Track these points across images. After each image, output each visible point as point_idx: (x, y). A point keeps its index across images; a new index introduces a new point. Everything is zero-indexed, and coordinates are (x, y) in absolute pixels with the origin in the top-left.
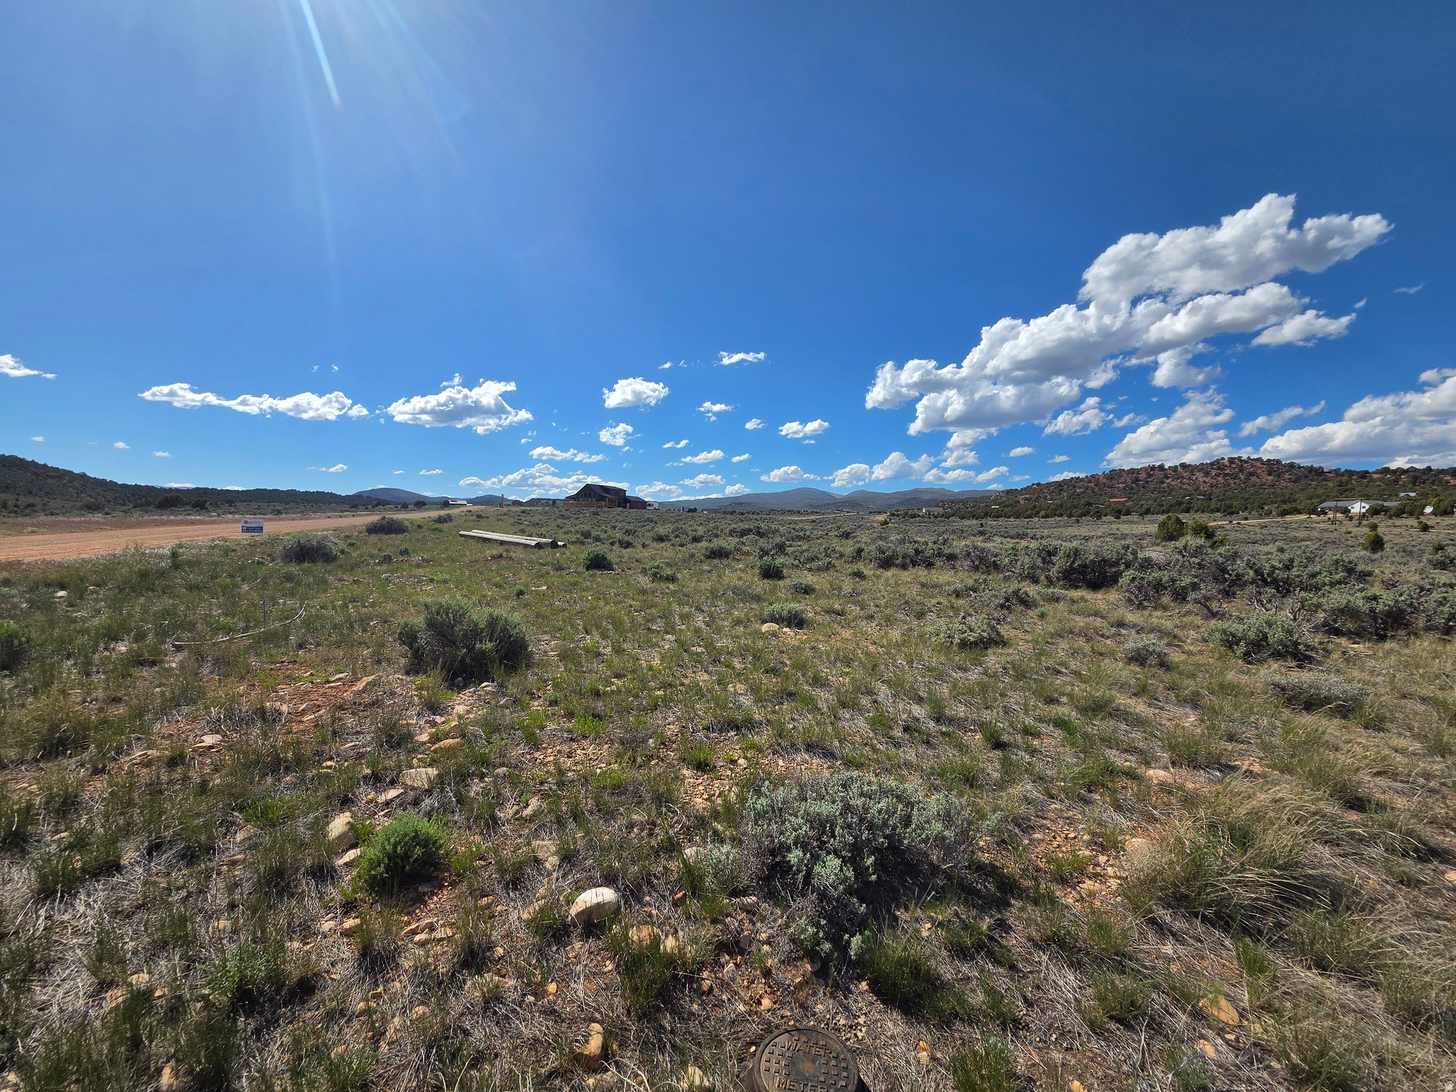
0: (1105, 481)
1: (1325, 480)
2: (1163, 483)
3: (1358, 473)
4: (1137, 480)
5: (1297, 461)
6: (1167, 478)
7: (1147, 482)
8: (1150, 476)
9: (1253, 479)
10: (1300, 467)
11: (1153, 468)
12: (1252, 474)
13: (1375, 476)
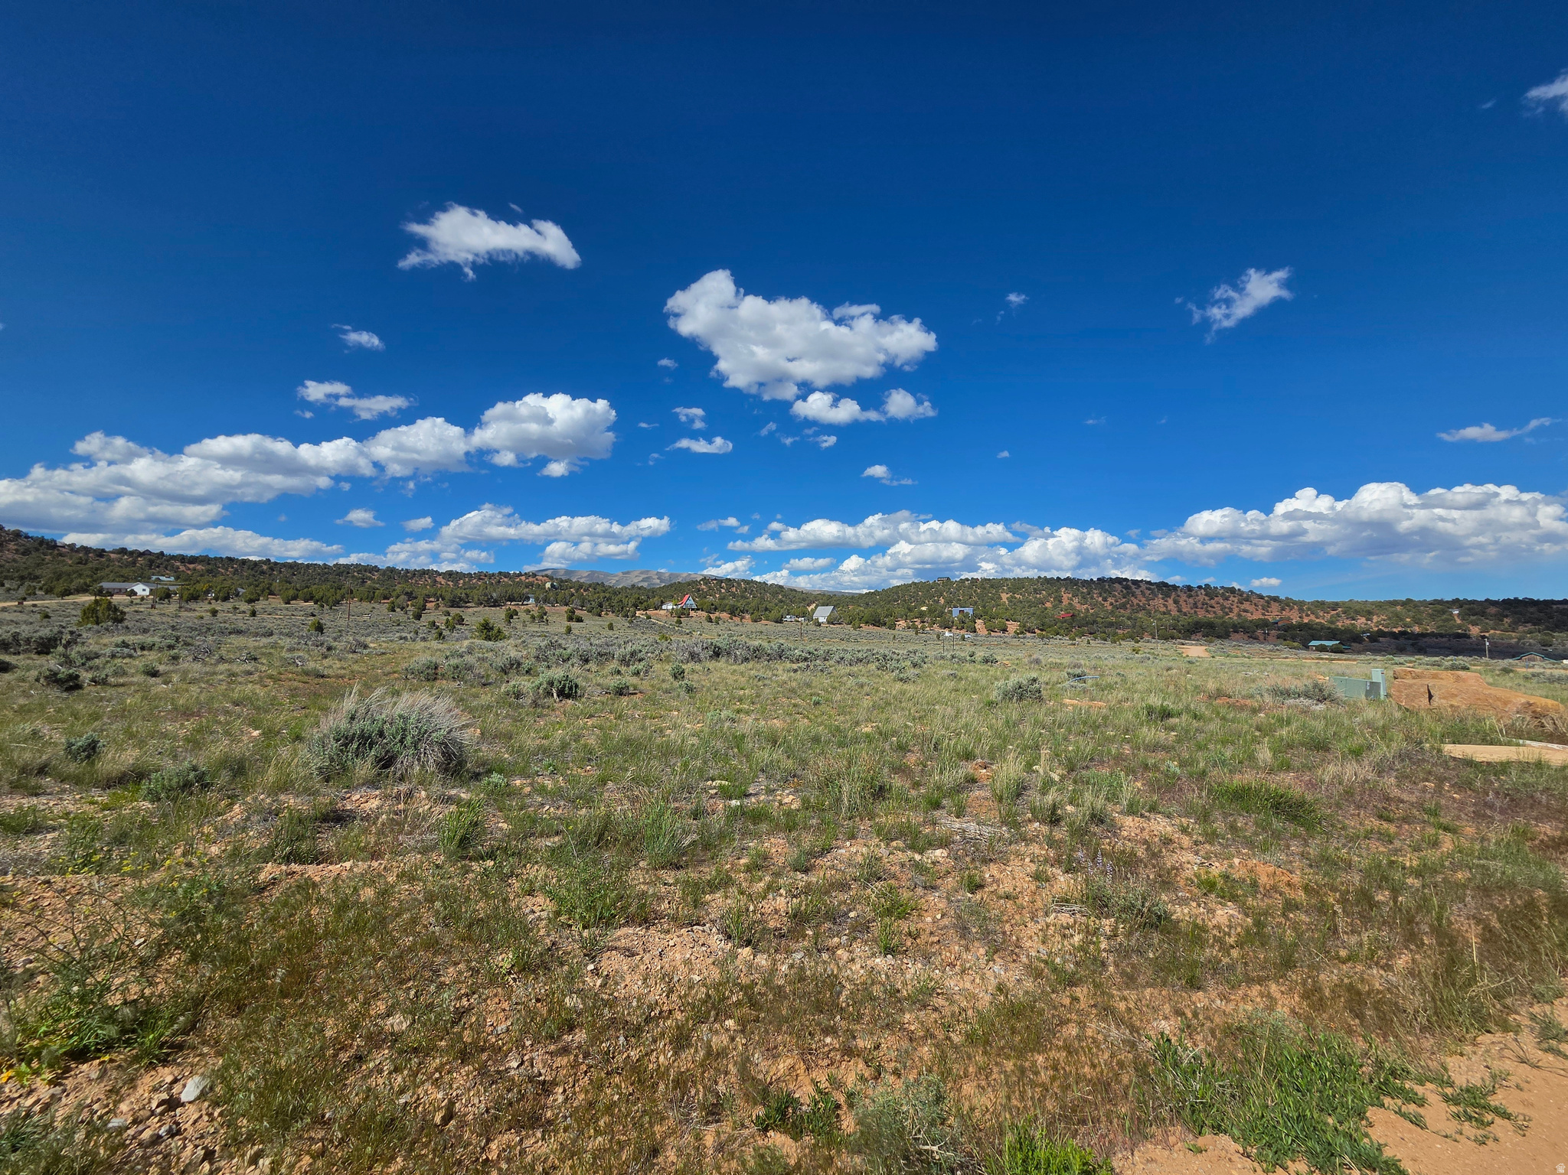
1: (61, 555)
3: (95, 550)
5: (24, 530)
10: (27, 537)
13: (112, 556)
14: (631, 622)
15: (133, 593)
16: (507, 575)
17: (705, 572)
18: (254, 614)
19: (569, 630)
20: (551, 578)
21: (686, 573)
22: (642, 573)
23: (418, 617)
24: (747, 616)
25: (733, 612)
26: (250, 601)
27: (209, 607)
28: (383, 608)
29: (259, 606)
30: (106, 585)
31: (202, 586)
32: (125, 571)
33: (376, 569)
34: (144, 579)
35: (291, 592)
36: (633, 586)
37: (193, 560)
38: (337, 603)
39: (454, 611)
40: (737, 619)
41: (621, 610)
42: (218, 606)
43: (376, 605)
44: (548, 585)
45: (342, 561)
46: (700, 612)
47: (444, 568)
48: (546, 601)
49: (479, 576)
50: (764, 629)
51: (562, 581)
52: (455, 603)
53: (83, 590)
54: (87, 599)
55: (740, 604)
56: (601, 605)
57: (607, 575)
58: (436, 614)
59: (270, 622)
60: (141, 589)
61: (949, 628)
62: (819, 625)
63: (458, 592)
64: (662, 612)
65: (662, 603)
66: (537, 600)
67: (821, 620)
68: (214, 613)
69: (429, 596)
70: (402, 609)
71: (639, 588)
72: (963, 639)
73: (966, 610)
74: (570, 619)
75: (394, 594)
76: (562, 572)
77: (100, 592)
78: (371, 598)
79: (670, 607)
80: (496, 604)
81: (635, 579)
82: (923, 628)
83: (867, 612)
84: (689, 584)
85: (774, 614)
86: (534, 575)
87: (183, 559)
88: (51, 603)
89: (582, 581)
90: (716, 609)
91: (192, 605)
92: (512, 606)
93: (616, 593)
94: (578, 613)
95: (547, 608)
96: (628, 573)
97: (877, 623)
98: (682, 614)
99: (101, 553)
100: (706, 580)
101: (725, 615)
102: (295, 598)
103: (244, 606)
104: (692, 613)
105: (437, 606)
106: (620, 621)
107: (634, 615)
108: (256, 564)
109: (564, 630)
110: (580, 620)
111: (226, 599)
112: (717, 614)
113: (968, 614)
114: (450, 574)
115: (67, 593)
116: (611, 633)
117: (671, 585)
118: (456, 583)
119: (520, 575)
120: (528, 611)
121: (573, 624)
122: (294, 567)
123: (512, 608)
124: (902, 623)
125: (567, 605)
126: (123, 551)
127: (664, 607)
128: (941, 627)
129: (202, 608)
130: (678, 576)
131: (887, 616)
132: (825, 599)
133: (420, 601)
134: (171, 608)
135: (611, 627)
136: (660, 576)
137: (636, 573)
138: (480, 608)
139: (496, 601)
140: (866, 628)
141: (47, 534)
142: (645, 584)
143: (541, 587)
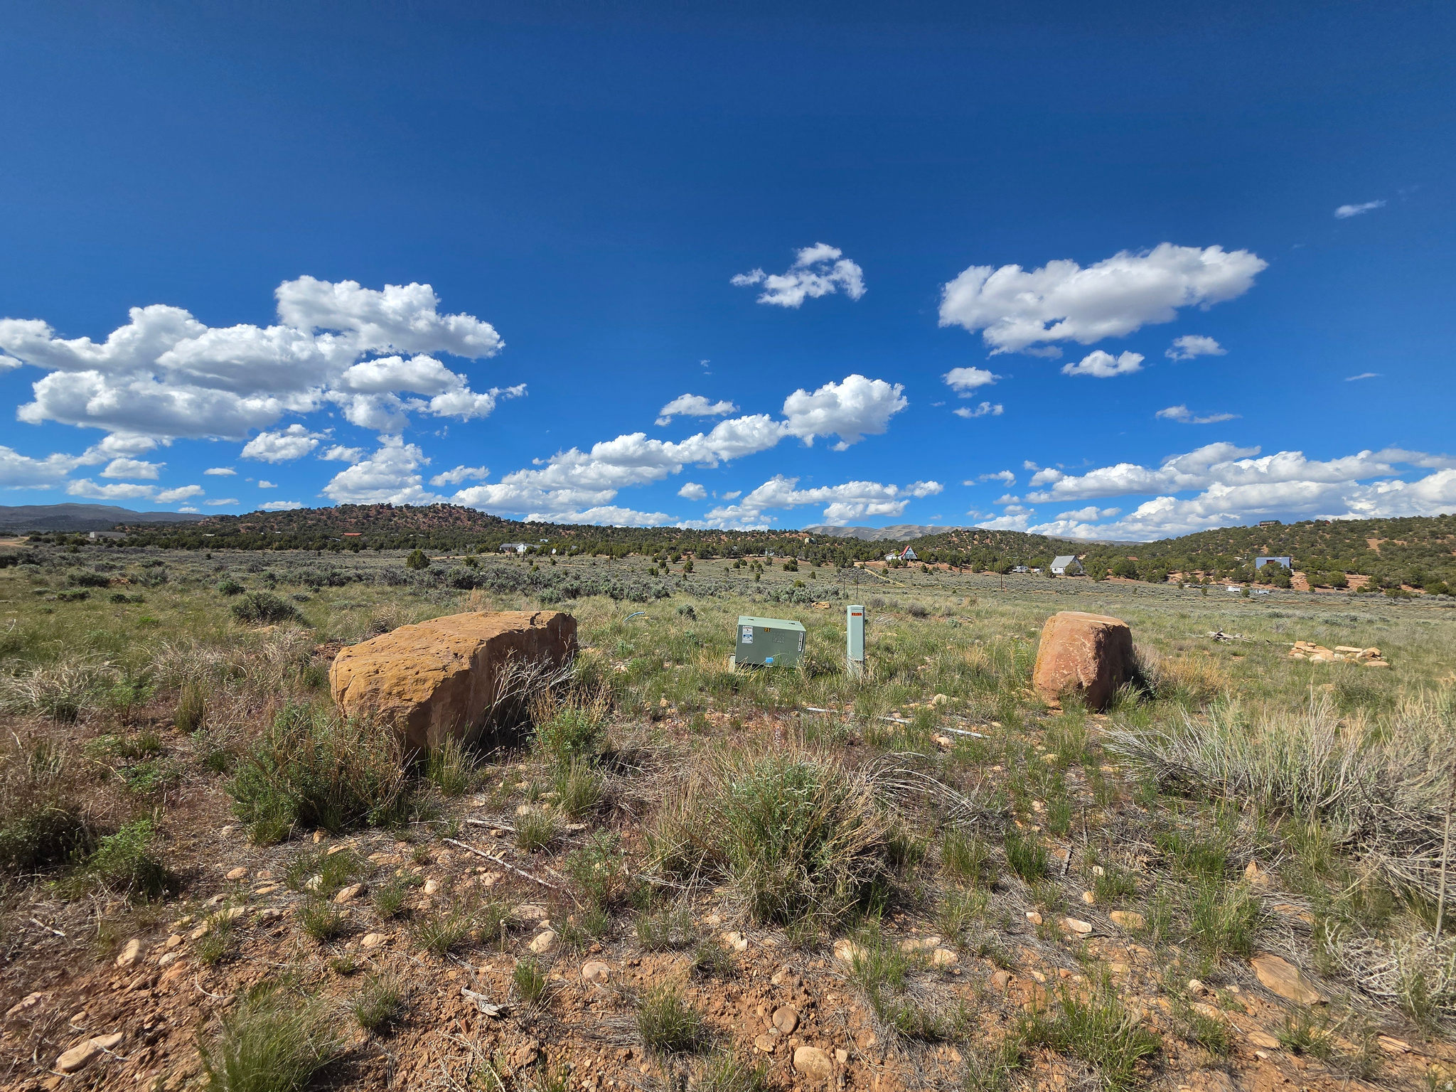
0: (337, 514)
4: (368, 516)
6: (394, 516)
7: (377, 519)
8: (379, 513)
9: (459, 522)
11: (382, 506)
12: (458, 519)
16: (774, 532)
17: (976, 526)
22: (904, 528)
36: (898, 540)
44: (807, 540)
47: (749, 529)
81: (899, 534)
96: (891, 528)
119: (785, 532)
130: (940, 529)
137: (899, 528)
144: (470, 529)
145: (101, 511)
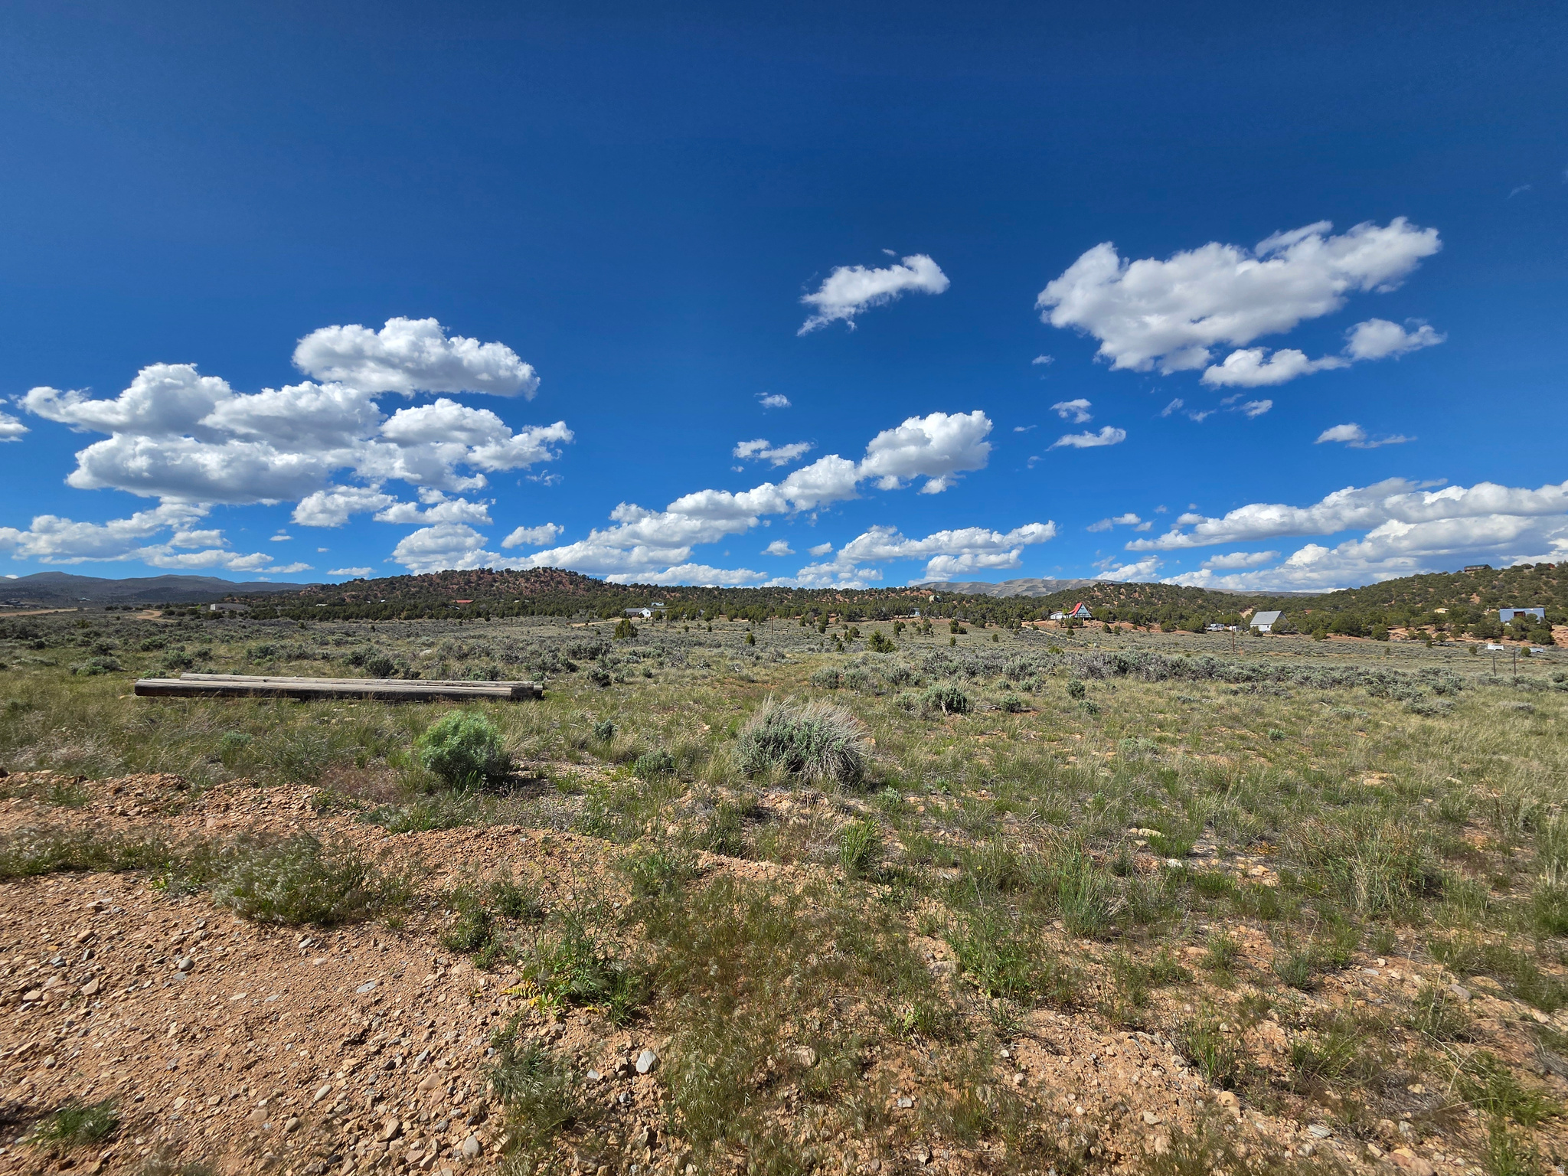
0: (438, 581)
2: (492, 586)
4: (469, 582)
6: (496, 581)
7: (479, 585)
8: (480, 578)
9: (560, 586)
11: (483, 571)
12: (560, 583)
14: (1017, 633)
15: (642, 616)
16: (894, 590)
17: (1099, 578)
18: (710, 630)
19: (954, 642)
20: (934, 591)
21: (1076, 579)
22: (1025, 582)
23: (823, 631)
24: (1156, 626)
25: (1137, 621)
26: (708, 620)
27: (683, 625)
28: (796, 623)
29: (713, 623)
30: (628, 610)
31: (680, 609)
32: (637, 600)
33: (790, 590)
34: (647, 605)
35: (733, 612)
36: (1017, 596)
37: (674, 590)
38: (764, 619)
39: (851, 625)
40: (1143, 630)
41: (1005, 620)
42: (689, 624)
43: (791, 621)
44: (931, 598)
45: (767, 585)
46: (1095, 622)
47: (842, 587)
48: (930, 613)
49: (870, 592)
50: (1179, 640)
51: (944, 594)
52: (852, 617)
53: (616, 615)
54: (618, 620)
55: (1147, 611)
56: (984, 617)
57: (988, 586)
58: (836, 628)
59: (720, 636)
60: (647, 613)
61: (1496, 638)
62: (1260, 635)
63: (853, 608)
64: (1050, 622)
65: (1050, 612)
66: (922, 613)
67: (1262, 628)
68: (687, 629)
69: (830, 612)
70: (811, 623)
71: (1024, 598)
72: (1527, 653)
73: (1529, 611)
74: (954, 631)
75: (804, 611)
76: (944, 585)
77: (625, 616)
78: (787, 616)
79: (1059, 617)
80: (885, 617)
81: (1019, 589)
82: (1442, 639)
83: (1337, 618)
84: (1080, 591)
85: (1192, 622)
86: (918, 589)
87: (668, 589)
88: (600, 623)
89: (964, 593)
90: (1115, 618)
91: (674, 624)
92: (899, 619)
93: (1000, 603)
94: (961, 624)
95: (932, 620)
96: (1010, 582)
97: (1355, 631)
98: (1074, 624)
99: (625, 587)
100: (1100, 586)
101: (1126, 625)
102: (736, 617)
103: (705, 624)
104: (1086, 623)
105: (837, 621)
106: (1004, 633)
107: (1019, 626)
108: (710, 590)
109: (948, 642)
110: (963, 632)
111: (693, 618)
112: (1117, 623)
113: (1532, 618)
114: (846, 592)
115: (609, 617)
116: (996, 645)
117: (1059, 594)
118: (852, 600)
119: (906, 589)
120: (914, 624)
121: (958, 636)
122: (734, 591)
123: (900, 621)
124: (1401, 632)
125: (950, 617)
126: (636, 585)
127: (1052, 617)
128: (1477, 636)
129: (680, 625)
130: (1066, 583)
131: (1372, 622)
132: (1267, 602)
133: (824, 616)
134: (662, 626)
135: (996, 639)
136: (1046, 584)
137: (1020, 582)
138: (873, 622)
139: (885, 615)
140: (1335, 639)
141: (597, 576)
142: (1030, 594)
143: (925, 600)
144: (574, 593)
145: (200, 582)
